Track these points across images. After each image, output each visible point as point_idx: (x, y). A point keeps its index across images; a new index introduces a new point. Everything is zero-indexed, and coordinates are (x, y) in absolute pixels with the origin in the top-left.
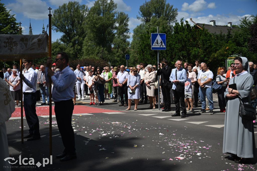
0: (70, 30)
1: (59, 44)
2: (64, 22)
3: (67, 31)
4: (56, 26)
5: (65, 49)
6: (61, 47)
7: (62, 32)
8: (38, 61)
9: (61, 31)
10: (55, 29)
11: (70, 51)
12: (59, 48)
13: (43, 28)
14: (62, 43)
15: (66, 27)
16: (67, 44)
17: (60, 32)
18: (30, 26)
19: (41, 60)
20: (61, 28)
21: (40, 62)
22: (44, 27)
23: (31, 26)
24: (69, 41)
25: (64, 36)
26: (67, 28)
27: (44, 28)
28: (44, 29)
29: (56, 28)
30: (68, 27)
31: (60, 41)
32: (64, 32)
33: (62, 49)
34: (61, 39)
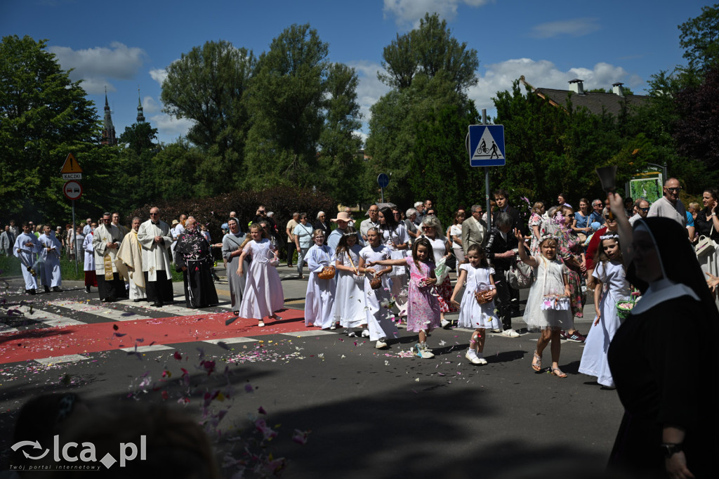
0: (211, 111)
1: (185, 148)
2: (197, 94)
3: (204, 116)
4: (176, 105)
5: (201, 161)
6: (190, 155)
7: (192, 119)
8: (132, 193)
9: (190, 115)
10: (174, 111)
11: (214, 164)
12: (187, 158)
13: (138, 110)
14: (192, 145)
15: (201, 107)
16: (206, 148)
17: (187, 118)
18: (107, 104)
19: (139, 190)
20: (188, 108)
21: (136, 194)
22: (140, 105)
23: (110, 105)
24: (211, 140)
25: (196, 129)
26: (204, 107)
27: (141, 109)
28: (140, 112)
29: (176, 108)
30: (207, 106)
31: (186, 141)
32: (198, 119)
33: (192, 162)
34: (190, 137)
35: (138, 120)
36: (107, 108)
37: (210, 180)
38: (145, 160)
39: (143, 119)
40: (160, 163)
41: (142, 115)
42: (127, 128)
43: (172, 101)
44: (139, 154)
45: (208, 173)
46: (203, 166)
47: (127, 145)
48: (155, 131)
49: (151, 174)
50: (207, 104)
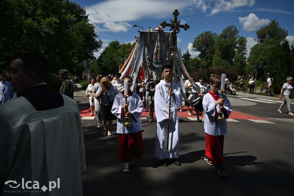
0: (205, 50)
1: (197, 59)
2: (201, 45)
3: (203, 51)
5: (201, 62)
9: (199, 51)
11: (204, 63)
12: (197, 62)
14: (199, 58)
16: (203, 59)
20: (199, 49)
24: (204, 57)
25: (201, 54)
26: (203, 48)
27: (188, 50)
29: (196, 49)
31: (198, 57)
32: (201, 52)
33: (199, 62)
34: (199, 56)
35: (187, 53)
36: (180, 50)
37: (203, 67)
38: (187, 62)
39: (188, 52)
40: (191, 63)
41: (188, 51)
42: (184, 54)
43: (195, 47)
44: (186, 60)
45: (202, 65)
46: (201, 64)
47: (184, 58)
48: (191, 55)
49: (189, 66)
50: (204, 48)
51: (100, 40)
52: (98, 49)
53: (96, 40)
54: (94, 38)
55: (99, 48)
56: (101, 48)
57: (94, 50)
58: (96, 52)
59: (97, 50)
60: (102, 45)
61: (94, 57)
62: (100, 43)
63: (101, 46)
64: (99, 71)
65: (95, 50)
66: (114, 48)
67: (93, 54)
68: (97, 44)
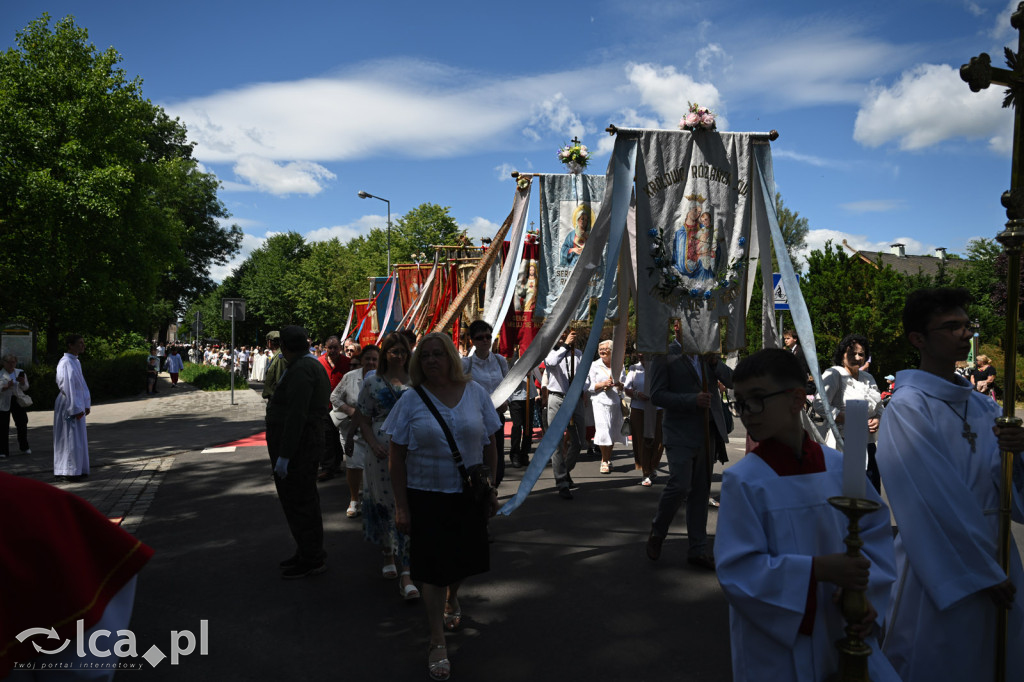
51: (234, 228)
52: (227, 257)
53: (220, 228)
54: (216, 219)
55: (229, 253)
56: (239, 253)
57: (212, 260)
58: (218, 264)
59: (223, 259)
60: (239, 244)
61: (212, 281)
62: (235, 238)
63: (237, 246)
64: (222, 327)
65: (216, 258)
66: (285, 253)
67: (207, 273)
68: (225, 239)
